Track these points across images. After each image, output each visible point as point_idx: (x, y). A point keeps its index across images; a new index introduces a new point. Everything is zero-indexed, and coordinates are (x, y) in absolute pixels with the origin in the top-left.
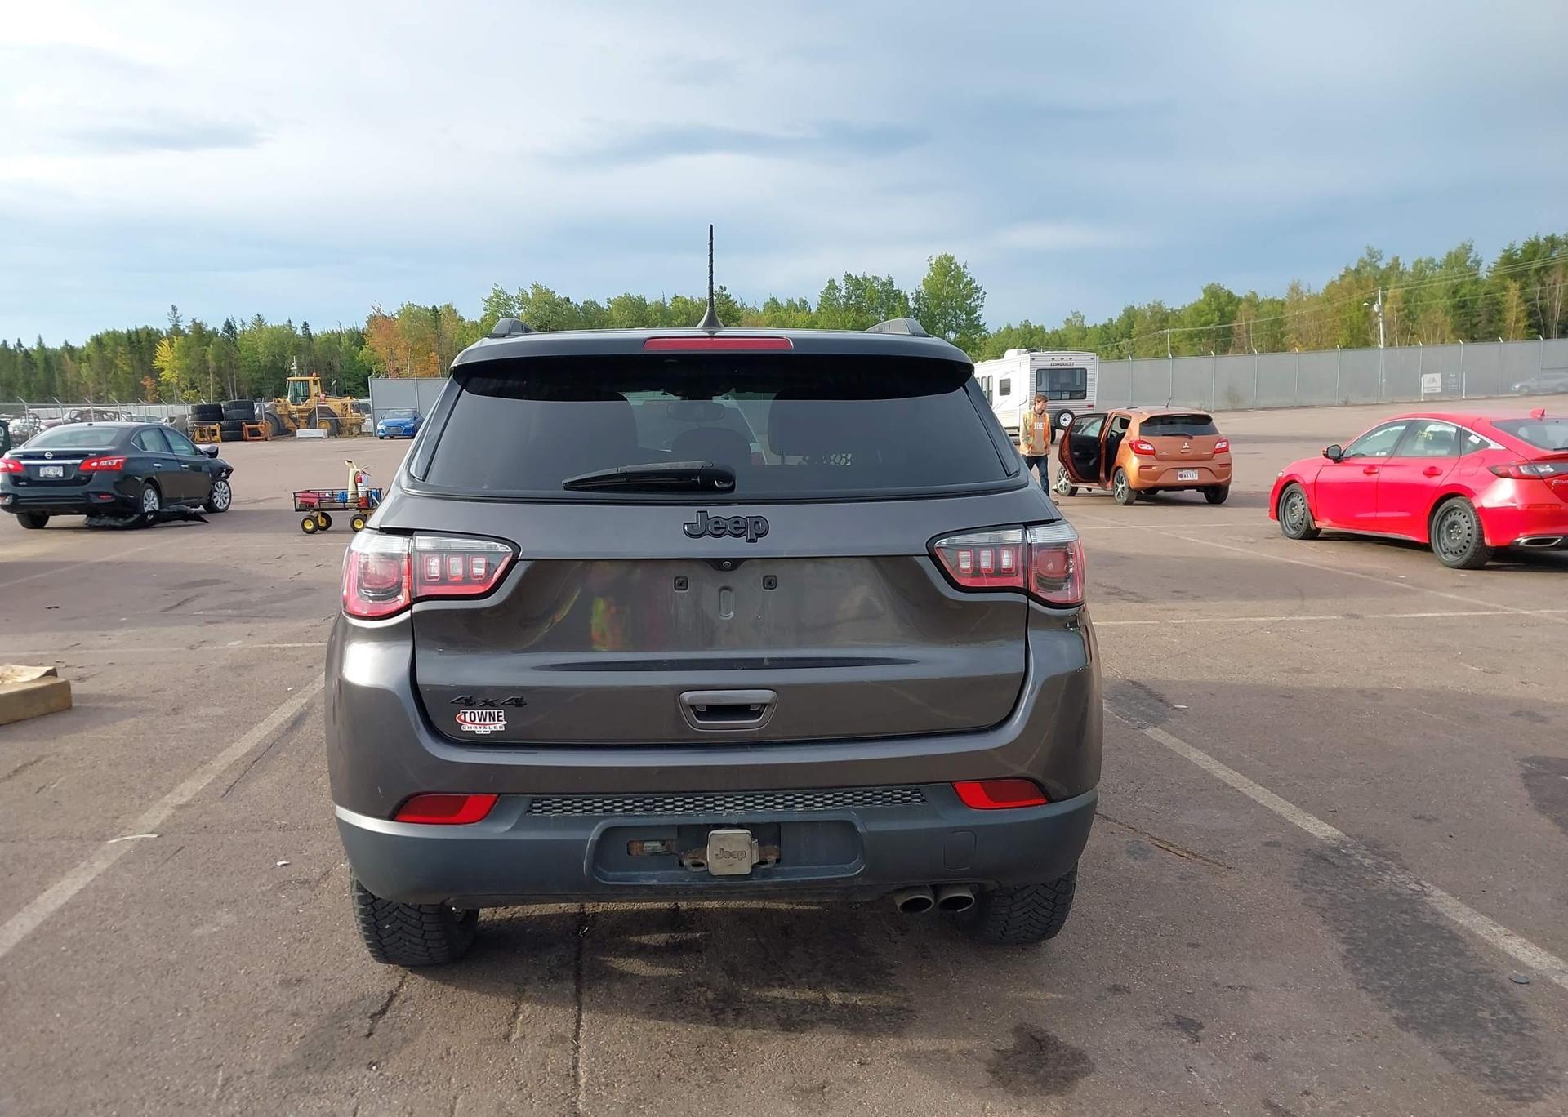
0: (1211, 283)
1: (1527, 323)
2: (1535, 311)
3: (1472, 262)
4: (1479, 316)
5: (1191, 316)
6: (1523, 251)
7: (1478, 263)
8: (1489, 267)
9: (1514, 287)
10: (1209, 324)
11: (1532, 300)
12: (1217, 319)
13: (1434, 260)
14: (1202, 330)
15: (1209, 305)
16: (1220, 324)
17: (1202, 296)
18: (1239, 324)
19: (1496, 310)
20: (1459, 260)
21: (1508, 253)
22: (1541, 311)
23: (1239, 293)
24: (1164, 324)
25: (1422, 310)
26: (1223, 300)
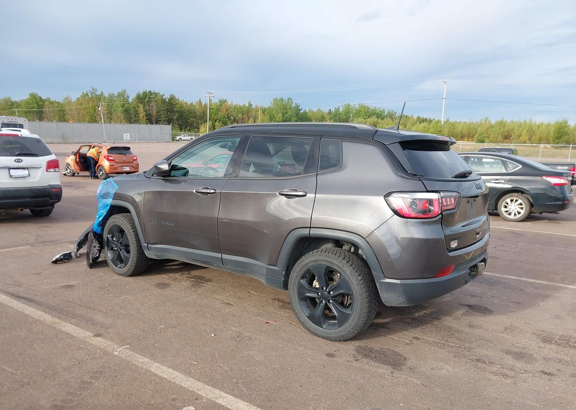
0: (32, 92)
1: (146, 118)
2: (148, 115)
3: (126, 96)
4: (132, 115)
5: (25, 105)
6: (143, 95)
7: (128, 97)
8: (133, 99)
9: (141, 106)
10: (33, 108)
11: (146, 111)
12: (36, 107)
13: (114, 94)
14: (30, 110)
15: (32, 101)
16: (37, 109)
17: (29, 97)
18: (46, 109)
19: (137, 113)
20: (122, 95)
21: (138, 95)
22: (150, 115)
23: (44, 97)
24: (12, 107)
25: (114, 111)
26: (38, 100)
